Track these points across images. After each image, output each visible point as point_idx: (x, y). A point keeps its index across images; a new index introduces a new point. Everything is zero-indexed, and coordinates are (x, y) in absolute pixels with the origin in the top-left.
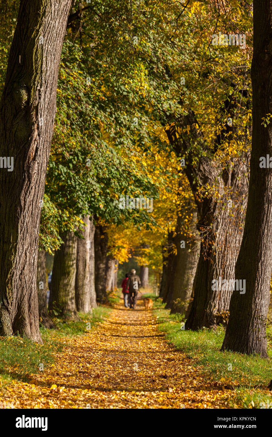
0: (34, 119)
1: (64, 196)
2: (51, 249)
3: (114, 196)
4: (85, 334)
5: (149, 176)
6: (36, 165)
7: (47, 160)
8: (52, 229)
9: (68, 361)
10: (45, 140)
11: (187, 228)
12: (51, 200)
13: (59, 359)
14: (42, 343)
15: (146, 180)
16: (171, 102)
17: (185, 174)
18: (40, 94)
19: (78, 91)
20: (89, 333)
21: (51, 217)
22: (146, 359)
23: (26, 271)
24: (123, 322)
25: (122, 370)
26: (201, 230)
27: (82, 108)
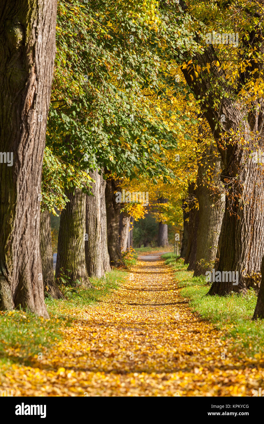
0: (31, 61)
1: (68, 148)
2: (56, 209)
3: (126, 147)
4: (98, 303)
5: (165, 122)
6: (35, 114)
7: (47, 108)
8: (56, 186)
9: (78, 337)
10: (44, 85)
11: (209, 179)
12: (53, 154)
13: (67, 335)
14: (49, 317)
15: (161, 127)
16: (186, 39)
17: (205, 119)
18: (36, 33)
19: (80, 28)
20: (102, 302)
21: (54, 173)
22: (168, 332)
23: (27, 236)
24: (141, 287)
25: (140, 347)
26: (226, 182)
27: (85, 47)
